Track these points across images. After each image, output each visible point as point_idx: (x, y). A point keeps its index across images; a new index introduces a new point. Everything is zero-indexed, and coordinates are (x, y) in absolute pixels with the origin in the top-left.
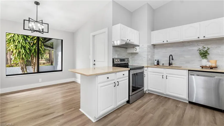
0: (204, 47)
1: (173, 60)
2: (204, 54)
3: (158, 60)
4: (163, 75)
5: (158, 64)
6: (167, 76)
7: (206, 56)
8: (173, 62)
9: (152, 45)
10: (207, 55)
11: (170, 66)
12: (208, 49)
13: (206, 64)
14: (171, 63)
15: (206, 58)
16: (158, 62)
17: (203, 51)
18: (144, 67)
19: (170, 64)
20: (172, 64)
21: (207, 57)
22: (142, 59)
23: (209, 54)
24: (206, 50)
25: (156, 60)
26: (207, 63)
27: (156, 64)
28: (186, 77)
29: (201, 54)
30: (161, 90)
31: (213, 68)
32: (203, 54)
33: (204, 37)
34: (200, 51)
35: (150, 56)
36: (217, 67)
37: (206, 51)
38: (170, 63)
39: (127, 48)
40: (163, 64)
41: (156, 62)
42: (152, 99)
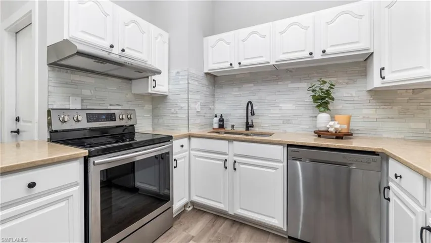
0: (323, 81)
1: (254, 115)
2: (323, 101)
3: (221, 116)
4: (226, 160)
5: (221, 126)
6: (235, 162)
7: (327, 103)
8: (255, 120)
9: (207, 74)
10: (329, 100)
11: (248, 130)
12: (332, 86)
13: (328, 126)
14: (250, 124)
15: (328, 109)
16: (221, 120)
17: (320, 91)
18: (171, 137)
19: (248, 126)
20: (252, 126)
21: (330, 106)
22: (177, 113)
23: (333, 99)
24: (327, 88)
25: (216, 116)
26: (332, 123)
27: (216, 126)
28: (281, 165)
29: (316, 99)
30: (221, 203)
31: (344, 137)
32: (322, 98)
33: (324, 52)
34: (314, 91)
35: (198, 103)
36: (351, 135)
37: (327, 91)
38: (247, 123)
39: (131, 79)
40: (233, 126)
41: (216, 120)
42: (193, 237)
